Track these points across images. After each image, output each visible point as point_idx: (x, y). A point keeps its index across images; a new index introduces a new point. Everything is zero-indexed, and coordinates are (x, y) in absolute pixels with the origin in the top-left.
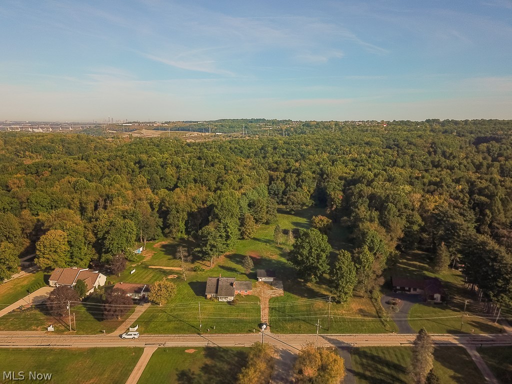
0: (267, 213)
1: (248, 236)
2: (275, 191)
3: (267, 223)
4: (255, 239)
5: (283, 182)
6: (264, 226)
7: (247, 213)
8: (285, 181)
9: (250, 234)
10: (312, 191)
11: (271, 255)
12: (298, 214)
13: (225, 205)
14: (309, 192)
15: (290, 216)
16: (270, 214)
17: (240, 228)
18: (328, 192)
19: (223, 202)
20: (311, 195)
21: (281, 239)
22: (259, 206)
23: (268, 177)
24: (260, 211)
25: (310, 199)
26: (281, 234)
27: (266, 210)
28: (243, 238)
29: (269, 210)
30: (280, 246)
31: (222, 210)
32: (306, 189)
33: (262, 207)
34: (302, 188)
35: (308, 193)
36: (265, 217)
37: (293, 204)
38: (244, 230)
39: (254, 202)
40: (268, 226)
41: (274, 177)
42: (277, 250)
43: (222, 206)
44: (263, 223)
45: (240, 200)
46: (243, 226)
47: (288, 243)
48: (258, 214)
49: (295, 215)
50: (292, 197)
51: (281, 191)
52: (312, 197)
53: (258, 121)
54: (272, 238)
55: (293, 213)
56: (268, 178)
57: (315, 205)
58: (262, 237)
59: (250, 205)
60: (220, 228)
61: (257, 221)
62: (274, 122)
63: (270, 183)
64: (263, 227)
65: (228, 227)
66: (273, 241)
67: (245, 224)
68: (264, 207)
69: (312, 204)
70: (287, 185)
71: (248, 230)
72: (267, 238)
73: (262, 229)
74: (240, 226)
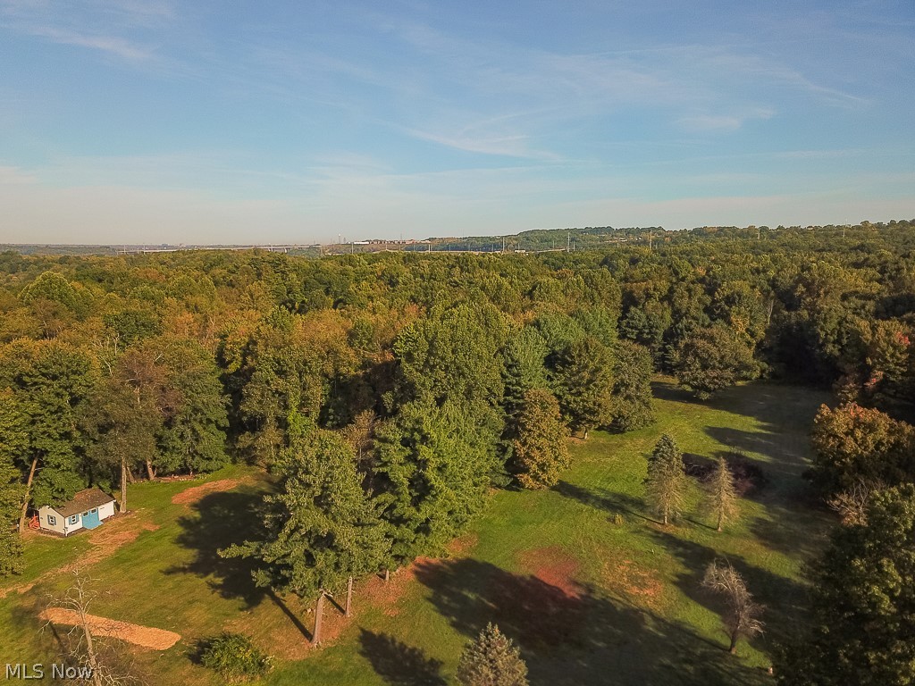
0: (616, 392)
1: (536, 478)
2: (641, 333)
3: (616, 428)
4: (565, 489)
5: (666, 304)
6: (604, 438)
7: (538, 385)
8: (671, 303)
9: (542, 467)
10: (761, 334)
11: (633, 579)
12: (720, 400)
13: (445, 349)
14: (753, 335)
15: (695, 406)
16: (628, 397)
17: (505, 442)
18: (823, 334)
19: (434, 338)
20: (759, 345)
21: (678, 496)
22: (586, 366)
23: (620, 295)
24: (590, 381)
25: (754, 357)
26: (678, 480)
27: (612, 382)
28: (516, 486)
29: (623, 383)
30: (670, 529)
31: (432, 368)
32: (741, 324)
33: (598, 370)
34: (730, 323)
35: (748, 337)
36: (610, 407)
37: (704, 367)
38: (522, 452)
39: (567, 351)
40: (617, 438)
41: (638, 293)
42: (661, 552)
43: (430, 353)
44: (600, 429)
45: (515, 340)
46: (518, 437)
47: (711, 520)
48: (579, 394)
49: (714, 403)
50: (701, 343)
51: (661, 332)
52: (761, 350)
53: (598, 230)
54: (638, 491)
55: (705, 396)
56: (619, 297)
57: (773, 375)
58: (592, 483)
59: (551, 361)
60: (385, 440)
61: (577, 419)
62: (628, 232)
63: (625, 310)
64: (602, 441)
65: (425, 438)
66: (639, 504)
67: (523, 425)
68: (606, 369)
69: (763, 371)
70: (677, 315)
71: (536, 454)
72: (617, 488)
73: (594, 448)
74: (507, 434)
